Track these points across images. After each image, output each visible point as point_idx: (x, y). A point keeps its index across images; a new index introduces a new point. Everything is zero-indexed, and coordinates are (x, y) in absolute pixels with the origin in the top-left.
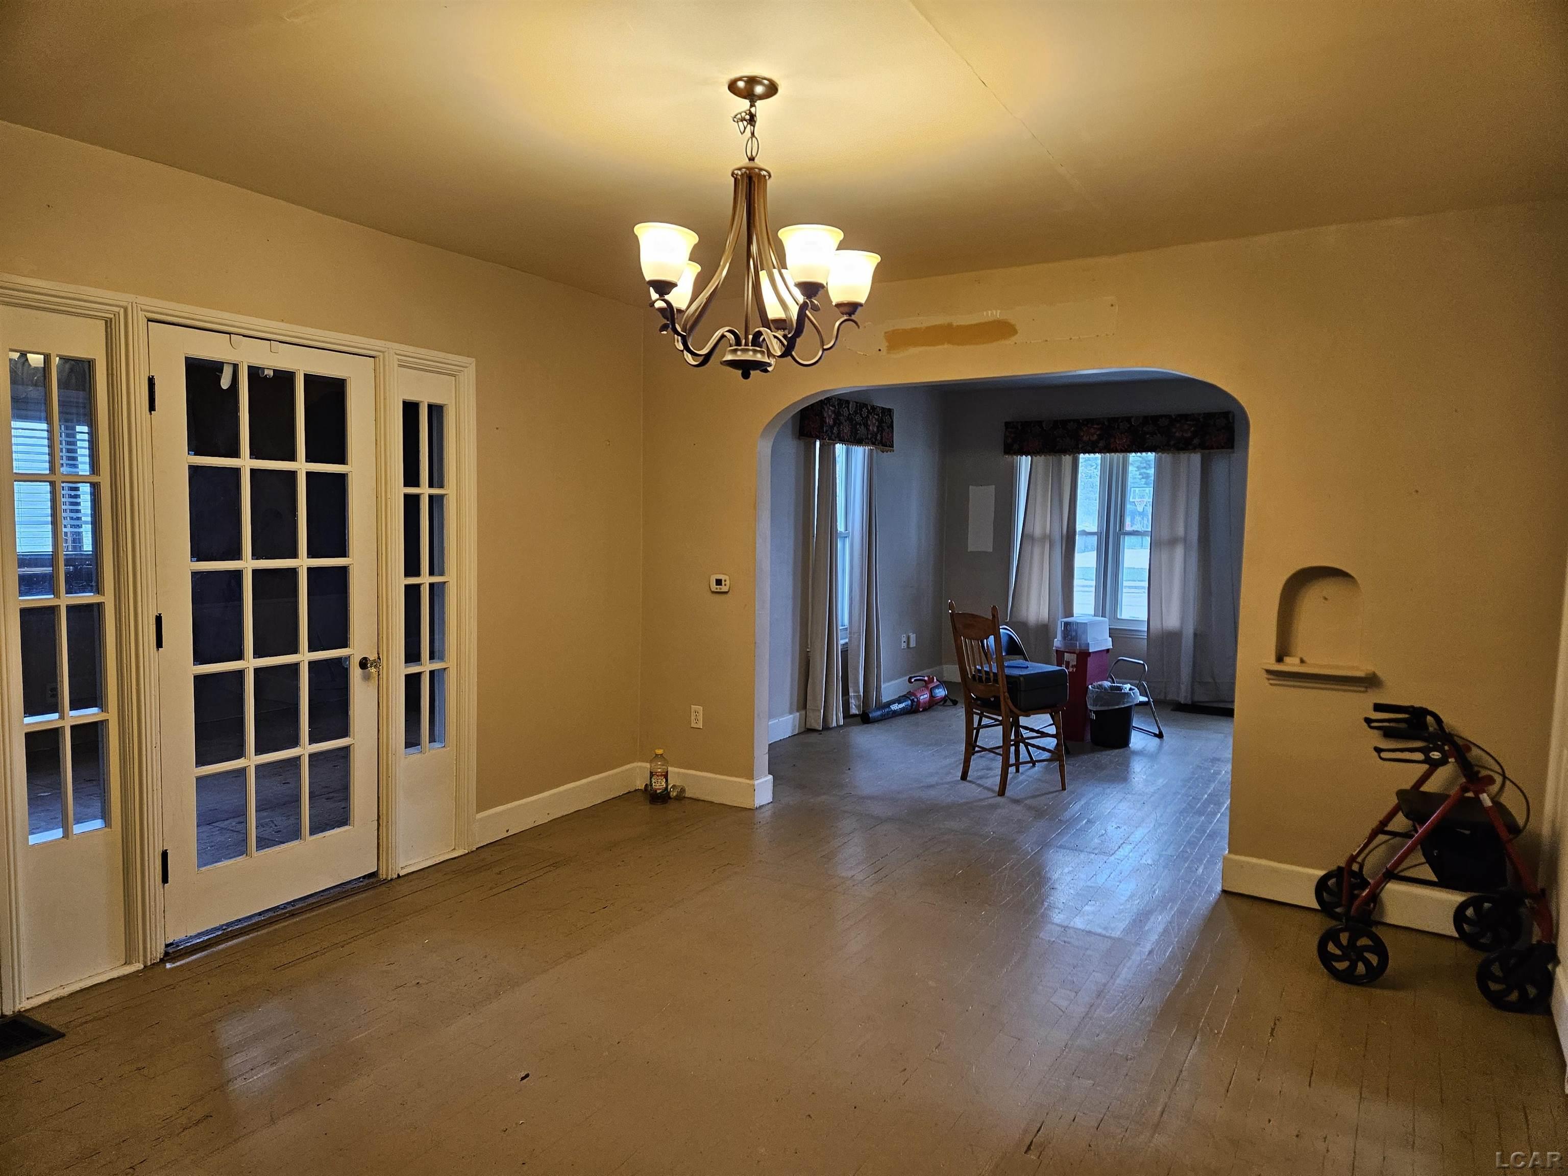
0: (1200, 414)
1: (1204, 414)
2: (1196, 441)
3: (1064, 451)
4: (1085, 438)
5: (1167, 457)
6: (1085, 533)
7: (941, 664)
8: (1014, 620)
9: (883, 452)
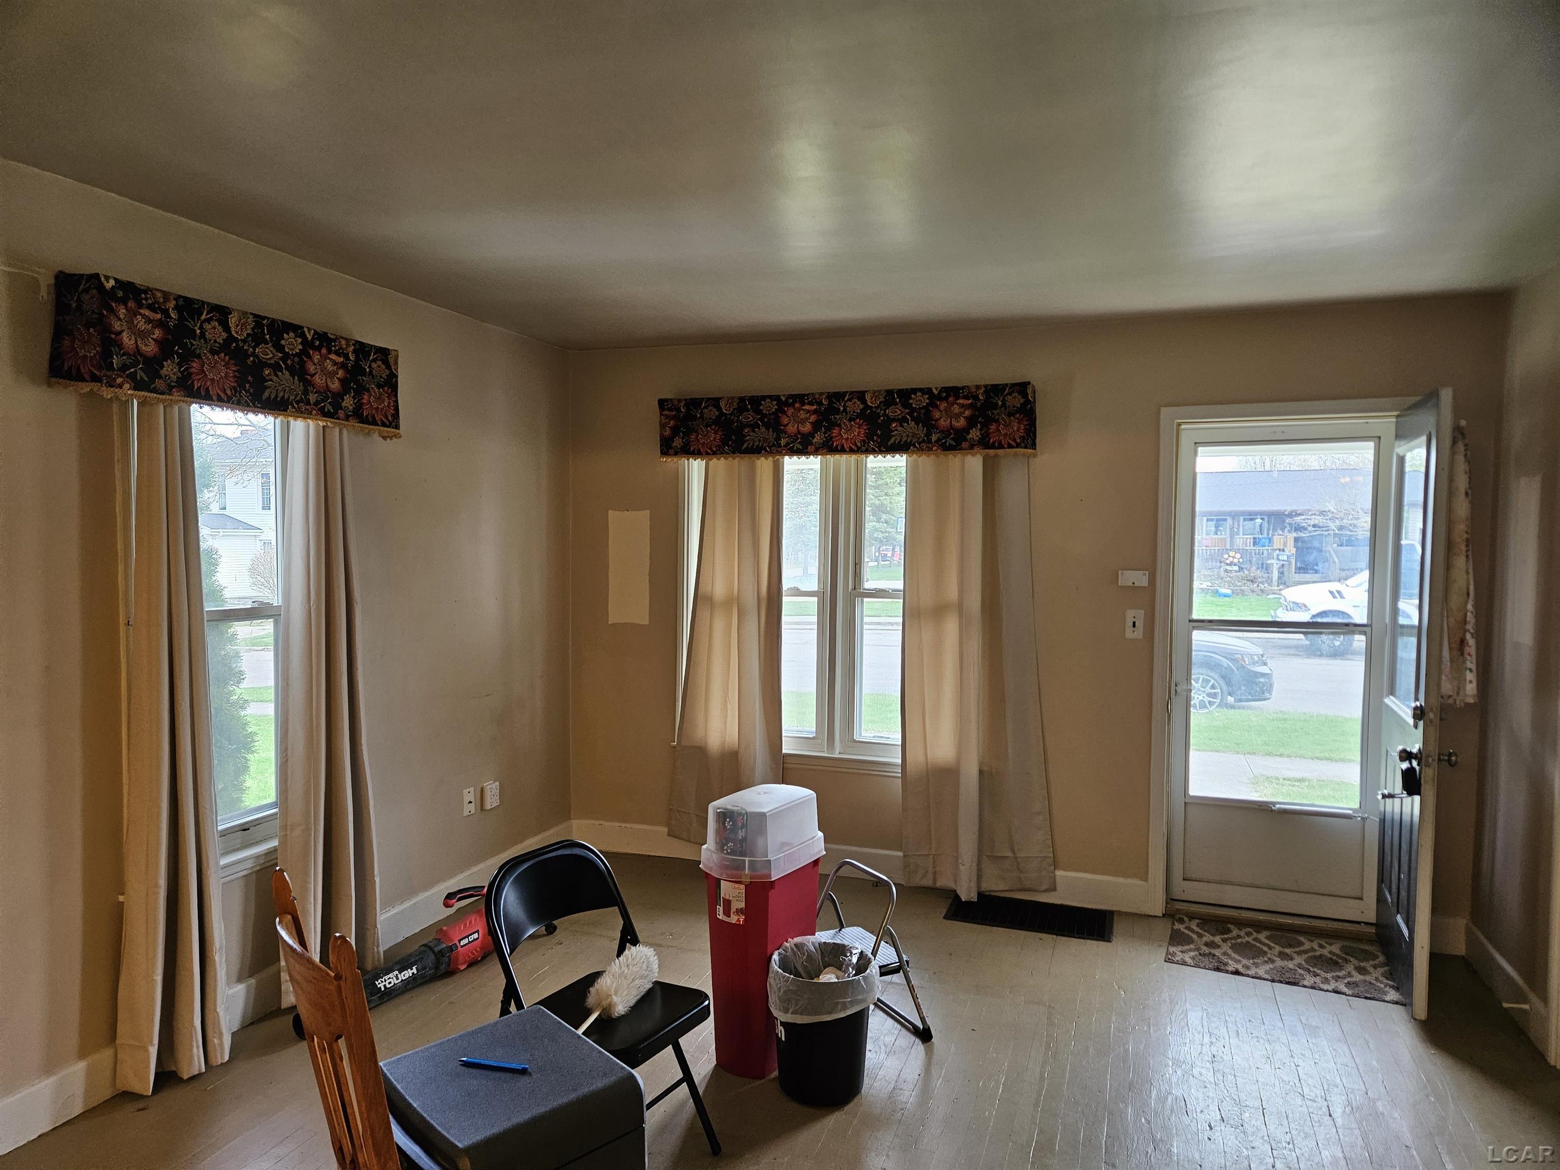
0: (978, 387)
1: (986, 386)
2: (974, 434)
3: (756, 451)
4: (791, 429)
5: (926, 462)
6: (797, 592)
7: (569, 818)
8: (685, 742)
9: (385, 438)
